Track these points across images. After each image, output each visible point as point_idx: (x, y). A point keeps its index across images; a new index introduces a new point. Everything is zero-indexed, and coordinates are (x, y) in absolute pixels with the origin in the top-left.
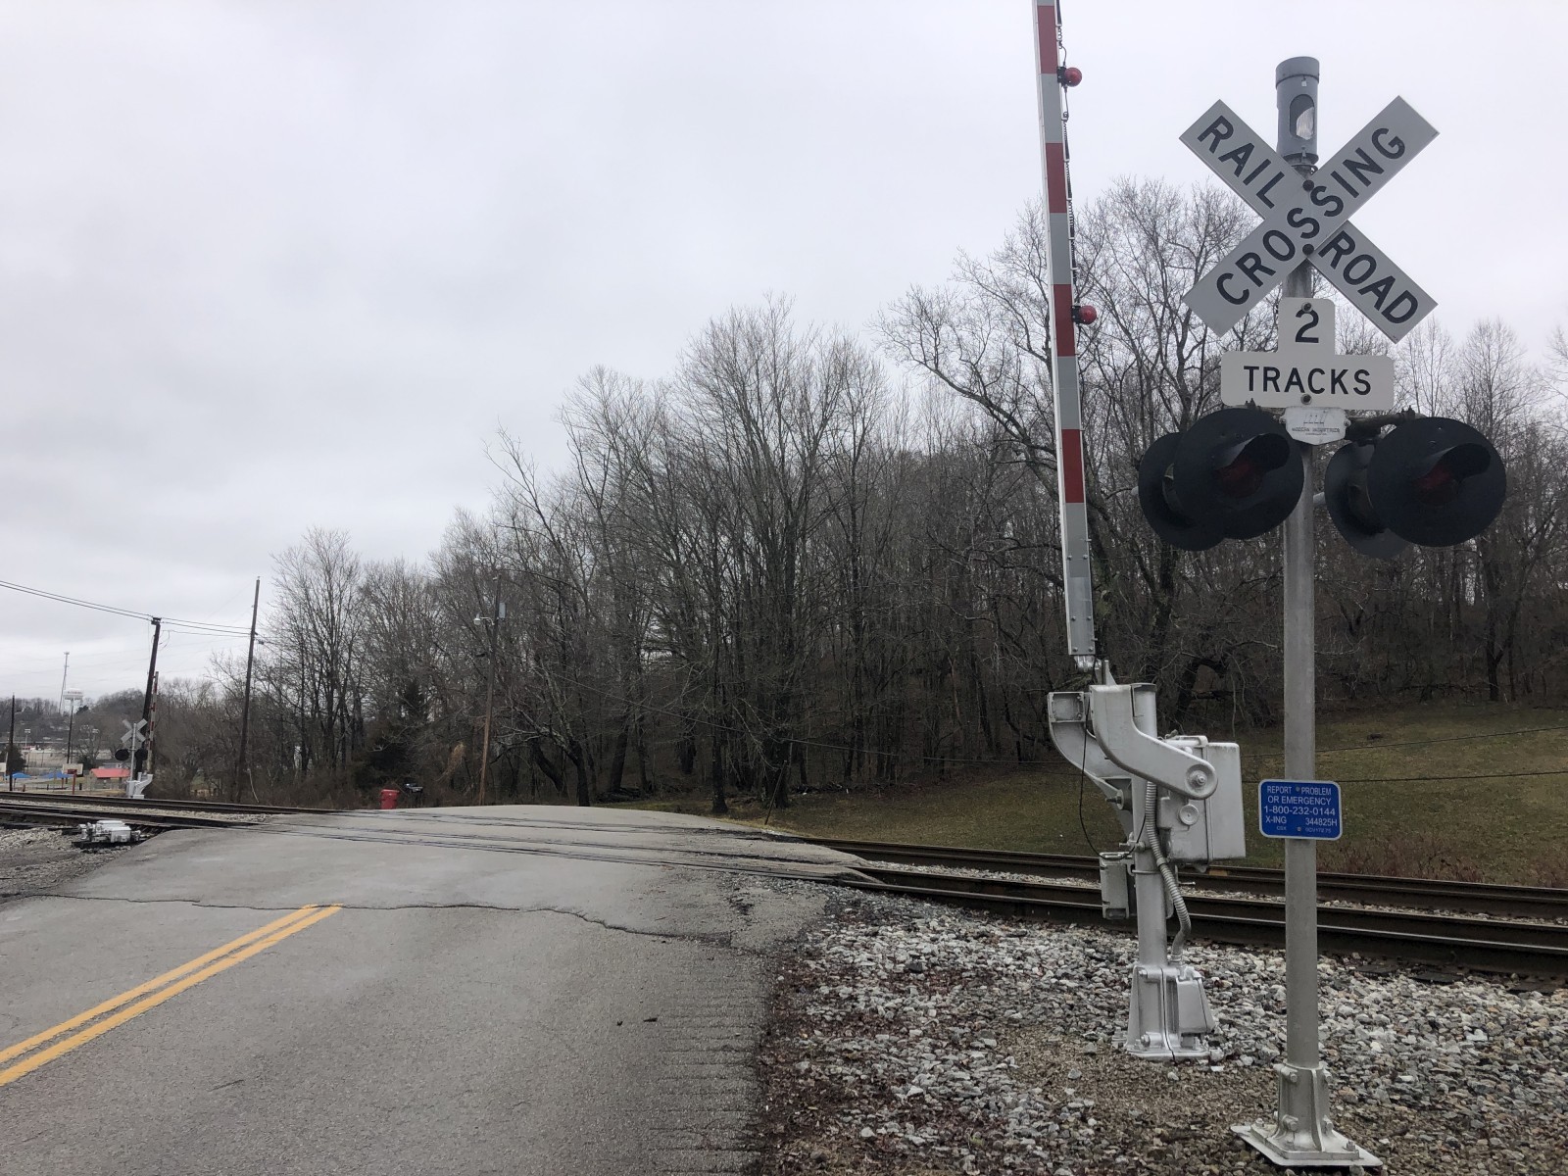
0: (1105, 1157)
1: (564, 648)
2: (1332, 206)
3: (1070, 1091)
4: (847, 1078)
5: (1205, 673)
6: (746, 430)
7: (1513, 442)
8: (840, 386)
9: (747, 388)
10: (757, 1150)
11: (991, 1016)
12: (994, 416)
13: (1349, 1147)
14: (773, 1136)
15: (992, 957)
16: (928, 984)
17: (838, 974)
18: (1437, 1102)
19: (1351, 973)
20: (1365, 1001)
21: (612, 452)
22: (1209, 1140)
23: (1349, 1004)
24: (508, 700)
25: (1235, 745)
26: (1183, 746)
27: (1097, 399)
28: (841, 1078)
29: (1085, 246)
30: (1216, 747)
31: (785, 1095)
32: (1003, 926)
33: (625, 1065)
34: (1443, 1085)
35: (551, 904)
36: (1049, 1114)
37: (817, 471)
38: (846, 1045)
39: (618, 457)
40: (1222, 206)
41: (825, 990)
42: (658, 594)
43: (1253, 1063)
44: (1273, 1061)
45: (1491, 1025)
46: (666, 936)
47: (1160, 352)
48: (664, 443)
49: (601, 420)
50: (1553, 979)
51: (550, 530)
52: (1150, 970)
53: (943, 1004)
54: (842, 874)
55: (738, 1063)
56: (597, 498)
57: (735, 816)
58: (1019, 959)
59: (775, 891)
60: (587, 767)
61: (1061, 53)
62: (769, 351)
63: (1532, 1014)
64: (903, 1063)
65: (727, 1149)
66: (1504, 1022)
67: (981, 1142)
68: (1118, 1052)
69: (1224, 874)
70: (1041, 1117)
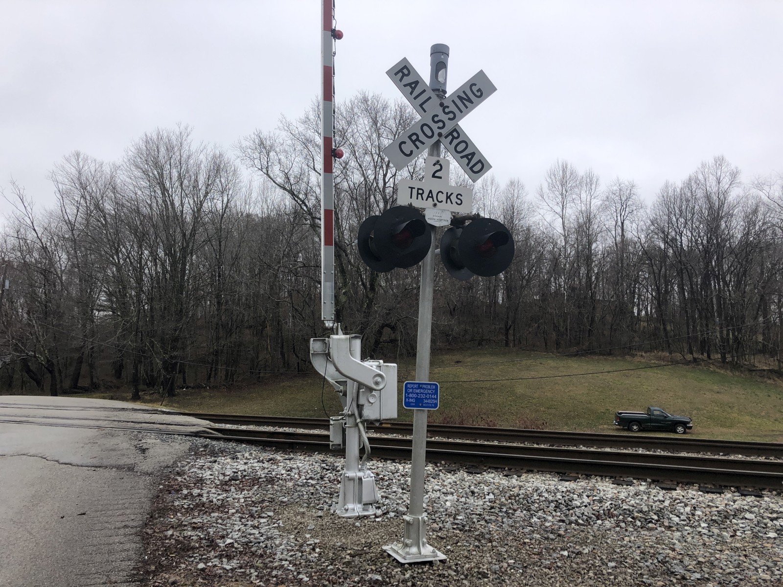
0: (322, 567)
1: (46, 308)
2: (451, 116)
3: (308, 536)
4: (193, 538)
5: (387, 330)
6: (162, 194)
7: (521, 234)
8: (216, 176)
9: (164, 172)
10: (138, 581)
11: (272, 501)
12: (296, 200)
13: (434, 552)
14: (148, 573)
15: (275, 470)
16: (241, 486)
17: (194, 483)
18: (472, 528)
19: (440, 470)
20: (445, 483)
21: (82, 200)
22: (372, 554)
23: (438, 485)
24: (8, 336)
25: (395, 365)
26: (372, 365)
27: (345, 196)
28: (190, 538)
29: (343, 122)
30: (387, 366)
31: (158, 550)
32: (282, 455)
33: (63, 541)
34: (475, 520)
35: (26, 452)
36: (297, 548)
37: (201, 219)
38: (194, 520)
39: (86, 203)
40: (407, 111)
41: (185, 492)
42: (106, 280)
43: (395, 516)
44: (404, 514)
45: (496, 491)
46: (96, 467)
47: (375, 178)
48: (114, 197)
49: (76, 181)
50: (522, 469)
51: (41, 240)
52: (350, 474)
53: (248, 496)
54: (200, 431)
55: (132, 534)
56: (71, 224)
57: (145, 401)
58: (288, 471)
59: (162, 441)
60: (57, 374)
61: (334, 22)
62: (177, 154)
63: (513, 486)
64: (224, 527)
65: (121, 582)
66: (501, 490)
67: (261, 565)
68: (333, 515)
69: (389, 426)
70: (293, 550)
